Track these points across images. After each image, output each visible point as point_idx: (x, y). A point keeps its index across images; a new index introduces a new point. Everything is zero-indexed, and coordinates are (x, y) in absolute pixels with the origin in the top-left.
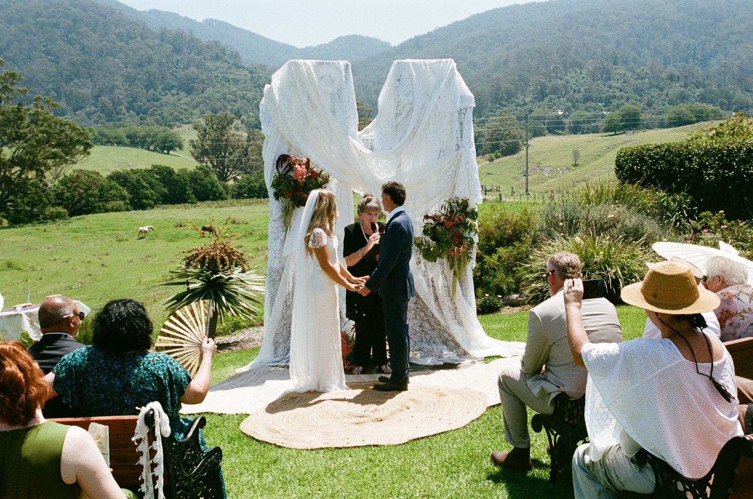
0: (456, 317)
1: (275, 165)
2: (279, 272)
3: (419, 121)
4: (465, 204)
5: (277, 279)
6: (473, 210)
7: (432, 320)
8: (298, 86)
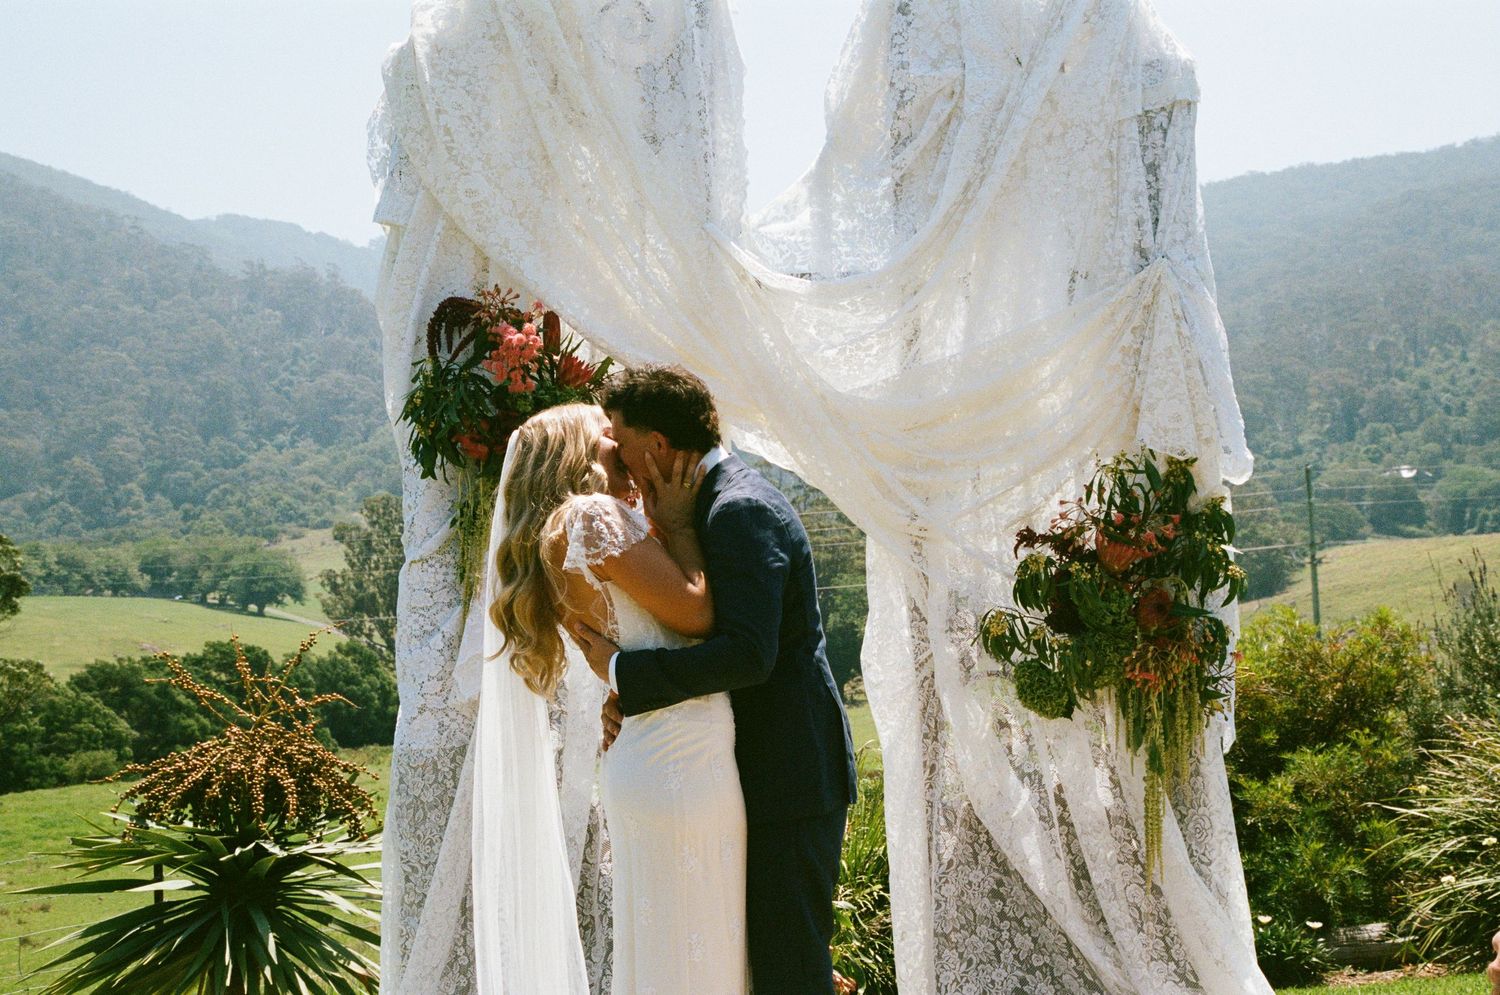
0: (1168, 949)
1: (425, 344)
2: (436, 771)
3: (985, 158)
4: (1179, 480)
5: (429, 797)
6: (1215, 506)
7: (1064, 966)
8: (512, 33)
